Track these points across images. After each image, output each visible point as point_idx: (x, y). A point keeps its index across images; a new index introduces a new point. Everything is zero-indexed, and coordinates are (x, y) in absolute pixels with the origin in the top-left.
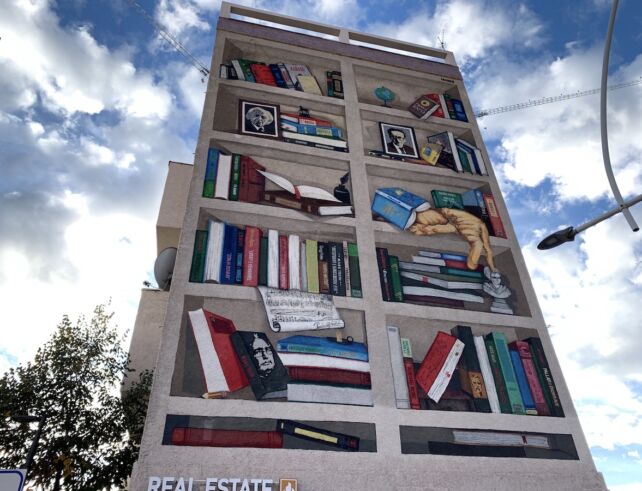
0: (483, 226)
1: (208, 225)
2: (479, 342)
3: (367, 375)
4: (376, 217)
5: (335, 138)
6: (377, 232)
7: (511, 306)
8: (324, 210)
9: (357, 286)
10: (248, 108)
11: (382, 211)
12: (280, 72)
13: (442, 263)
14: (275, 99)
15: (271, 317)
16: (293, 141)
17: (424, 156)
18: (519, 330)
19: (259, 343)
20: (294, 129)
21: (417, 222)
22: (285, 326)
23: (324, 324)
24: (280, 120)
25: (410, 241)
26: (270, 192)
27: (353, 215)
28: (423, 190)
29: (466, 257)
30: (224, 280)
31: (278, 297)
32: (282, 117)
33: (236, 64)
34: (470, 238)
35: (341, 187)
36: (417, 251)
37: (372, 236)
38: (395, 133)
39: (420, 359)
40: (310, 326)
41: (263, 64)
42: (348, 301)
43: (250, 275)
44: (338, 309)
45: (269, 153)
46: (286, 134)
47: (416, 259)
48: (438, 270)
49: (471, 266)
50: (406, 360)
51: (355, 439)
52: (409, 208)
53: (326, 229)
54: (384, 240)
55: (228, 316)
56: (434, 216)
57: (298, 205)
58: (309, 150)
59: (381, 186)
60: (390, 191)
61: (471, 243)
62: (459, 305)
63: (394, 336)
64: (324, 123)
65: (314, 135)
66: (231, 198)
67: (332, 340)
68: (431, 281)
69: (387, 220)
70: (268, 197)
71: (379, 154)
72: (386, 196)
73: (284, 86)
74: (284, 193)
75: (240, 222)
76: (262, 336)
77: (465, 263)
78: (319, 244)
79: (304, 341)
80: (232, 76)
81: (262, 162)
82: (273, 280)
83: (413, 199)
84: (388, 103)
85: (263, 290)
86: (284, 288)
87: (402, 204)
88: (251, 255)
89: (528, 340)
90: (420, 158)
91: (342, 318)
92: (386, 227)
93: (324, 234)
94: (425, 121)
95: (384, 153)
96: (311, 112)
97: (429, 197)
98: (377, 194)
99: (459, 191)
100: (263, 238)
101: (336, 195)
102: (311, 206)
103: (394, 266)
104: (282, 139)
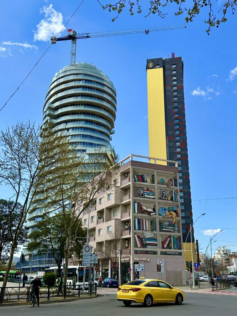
0: (176, 215)
1: (135, 219)
2: (172, 238)
3: (157, 244)
4: (159, 215)
5: (153, 195)
6: (159, 218)
7: (178, 231)
8: (151, 214)
9: (156, 229)
10: (139, 189)
11: (160, 213)
12: (143, 177)
13: (168, 224)
14: (143, 186)
15: (145, 235)
16: (146, 197)
17: (168, 198)
18: (178, 236)
19: (143, 240)
20: (146, 194)
21: (166, 215)
22: (147, 237)
23: (151, 236)
24: (144, 192)
25: (164, 219)
26: (143, 211)
27: (155, 215)
28: (167, 207)
29: (172, 222)
30: (138, 230)
31: (145, 232)
32: (144, 191)
33: (135, 176)
34: (174, 218)
35: (154, 208)
36: (165, 221)
37: (158, 219)
38: (164, 192)
39: (163, 241)
40: (150, 237)
41: (140, 175)
42: (155, 232)
43: (142, 229)
44: (153, 234)
45: (142, 201)
46: (145, 196)
47: (165, 223)
48: (168, 225)
49: (173, 224)
50: (162, 241)
51: (155, 253)
52: (164, 212)
53: (152, 218)
54: (160, 219)
55: (139, 236)
56: (168, 213)
57: (147, 213)
58: (149, 199)
59: (161, 207)
60: (162, 208)
61: (174, 219)
62: (170, 232)
63: (160, 238)
64: (151, 191)
65: (149, 195)
66: (138, 213)
67: (152, 239)
68: (167, 227)
69: (161, 215)
70: (143, 212)
71: (160, 199)
72: (161, 209)
73: (144, 182)
74: (145, 211)
75: (139, 218)
76: (144, 238)
77: (172, 223)
78: (151, 221)
79: (149, 239)
80: (135, 181)
81: (142, 204)
82: (145, 229)
83: (165, 210)
84: (163, 184)
85: (143, 231)
86: (146, 230)
87: (164, 211)
88: (141, 224)
89: (179, 238)
90: (167, 199)
91: (154, 235)
92: (161, 217)
93: (151, 219)
94: (169, 188)
95: (161, 198)
96: (149, 189)
97: (168, 209)
98: (160, 209)
99: (173, 207)
100: (143, 221)
101: (153, 210)
102: (149, 213)
103: (161, 225)
104: (144, 197)
